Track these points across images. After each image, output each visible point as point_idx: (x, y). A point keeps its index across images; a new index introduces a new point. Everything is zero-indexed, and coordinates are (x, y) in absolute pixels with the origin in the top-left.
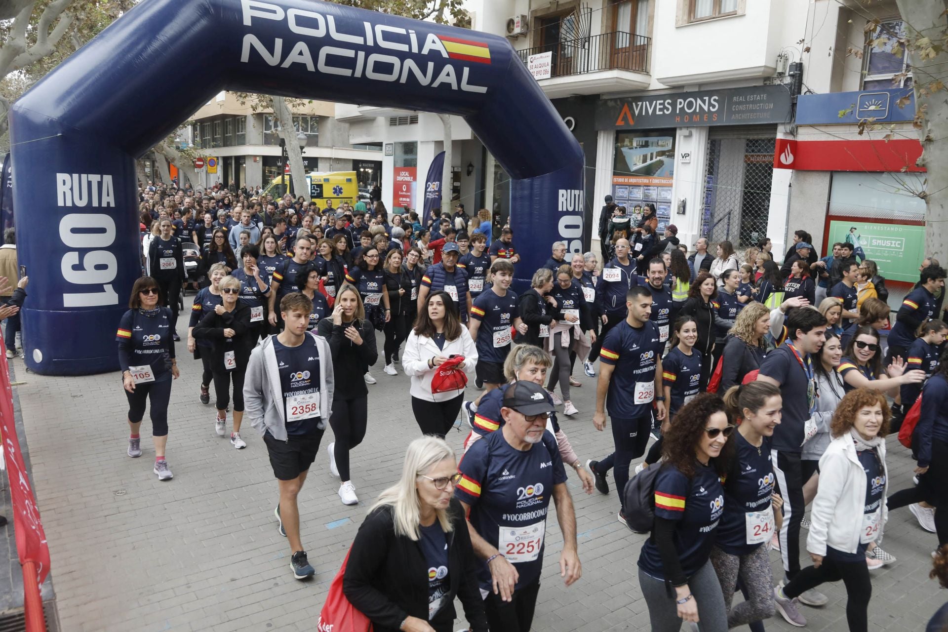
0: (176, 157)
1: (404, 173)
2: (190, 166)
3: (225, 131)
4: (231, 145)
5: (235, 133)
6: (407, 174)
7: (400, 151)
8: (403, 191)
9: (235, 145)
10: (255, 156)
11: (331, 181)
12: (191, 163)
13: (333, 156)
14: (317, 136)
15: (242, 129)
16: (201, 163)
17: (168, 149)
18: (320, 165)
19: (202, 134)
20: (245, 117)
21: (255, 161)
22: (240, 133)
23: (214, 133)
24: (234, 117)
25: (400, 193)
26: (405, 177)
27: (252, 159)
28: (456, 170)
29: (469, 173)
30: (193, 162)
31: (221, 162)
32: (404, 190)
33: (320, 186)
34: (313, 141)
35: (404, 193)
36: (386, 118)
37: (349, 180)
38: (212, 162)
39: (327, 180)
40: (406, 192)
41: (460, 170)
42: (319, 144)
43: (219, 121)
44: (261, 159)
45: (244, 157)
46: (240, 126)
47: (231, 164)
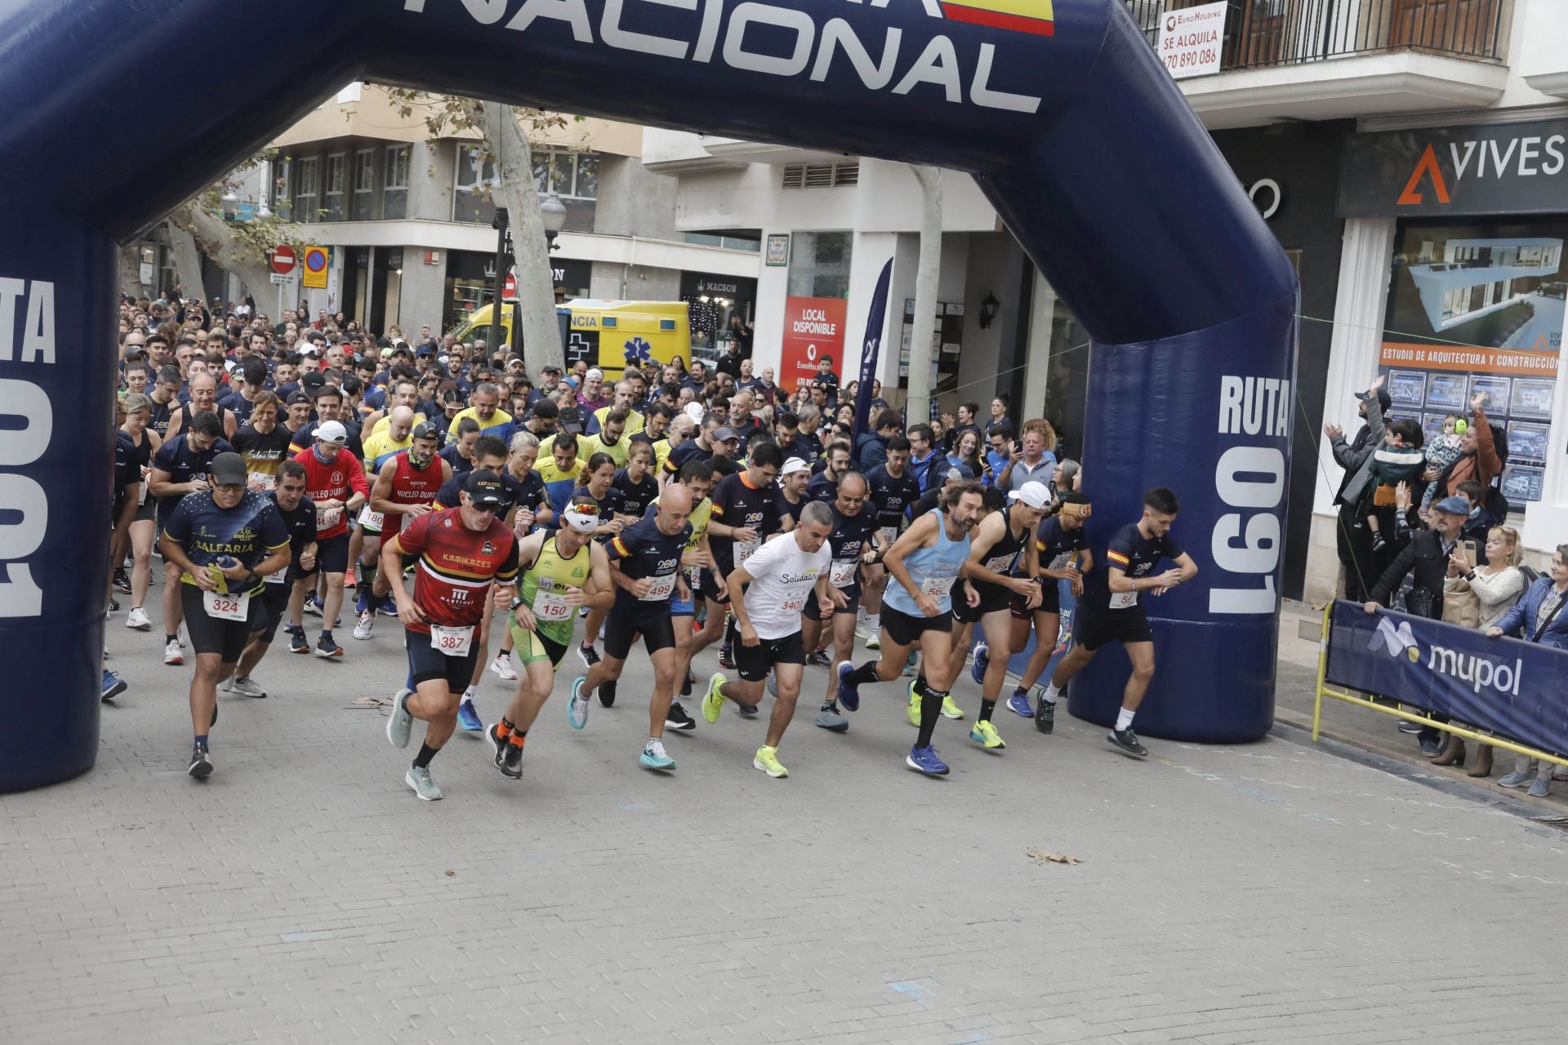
0: (224, 240)
1: (812, 312)
2: (257, 266)
3: (355, 180)
4: (368, 217)
5: (382, 186)
6: (821, 316)
7: (805, 255)
8: (806, 361)
9: (379, 219)
10: (430, 250)
11: (620, 326)
12: (261, 257)
13: (633, 260)
14: (592, 206)
15: (400, 176)
16: (288, 260)
17: (205, 218)
18: (596, 280)
19: (296, 186)
20: (412, 144)
21: (428, 262)
22: (394, 188)
23: (326, 183)
24: (382, 144)
25: (800, 365)
26: (815, 324)
27: (422, 256)
28: (950, 310)
29: (985, 321)
30: (268, 256)
31: (339, 261)
32: (811, 357)
33: (592, 337)
34: (581, 218)
35: (810, 366)
36: (775, 166)
37: (669, 325)
38: (317, 260)
39: (610, 322)
40: (816, 362)
41: (961, 311)
42: (597, 226)
43: (342, 154)
44: (444, 259)
45: (400, 250)
46: (395, 168)
47: (366, 268)
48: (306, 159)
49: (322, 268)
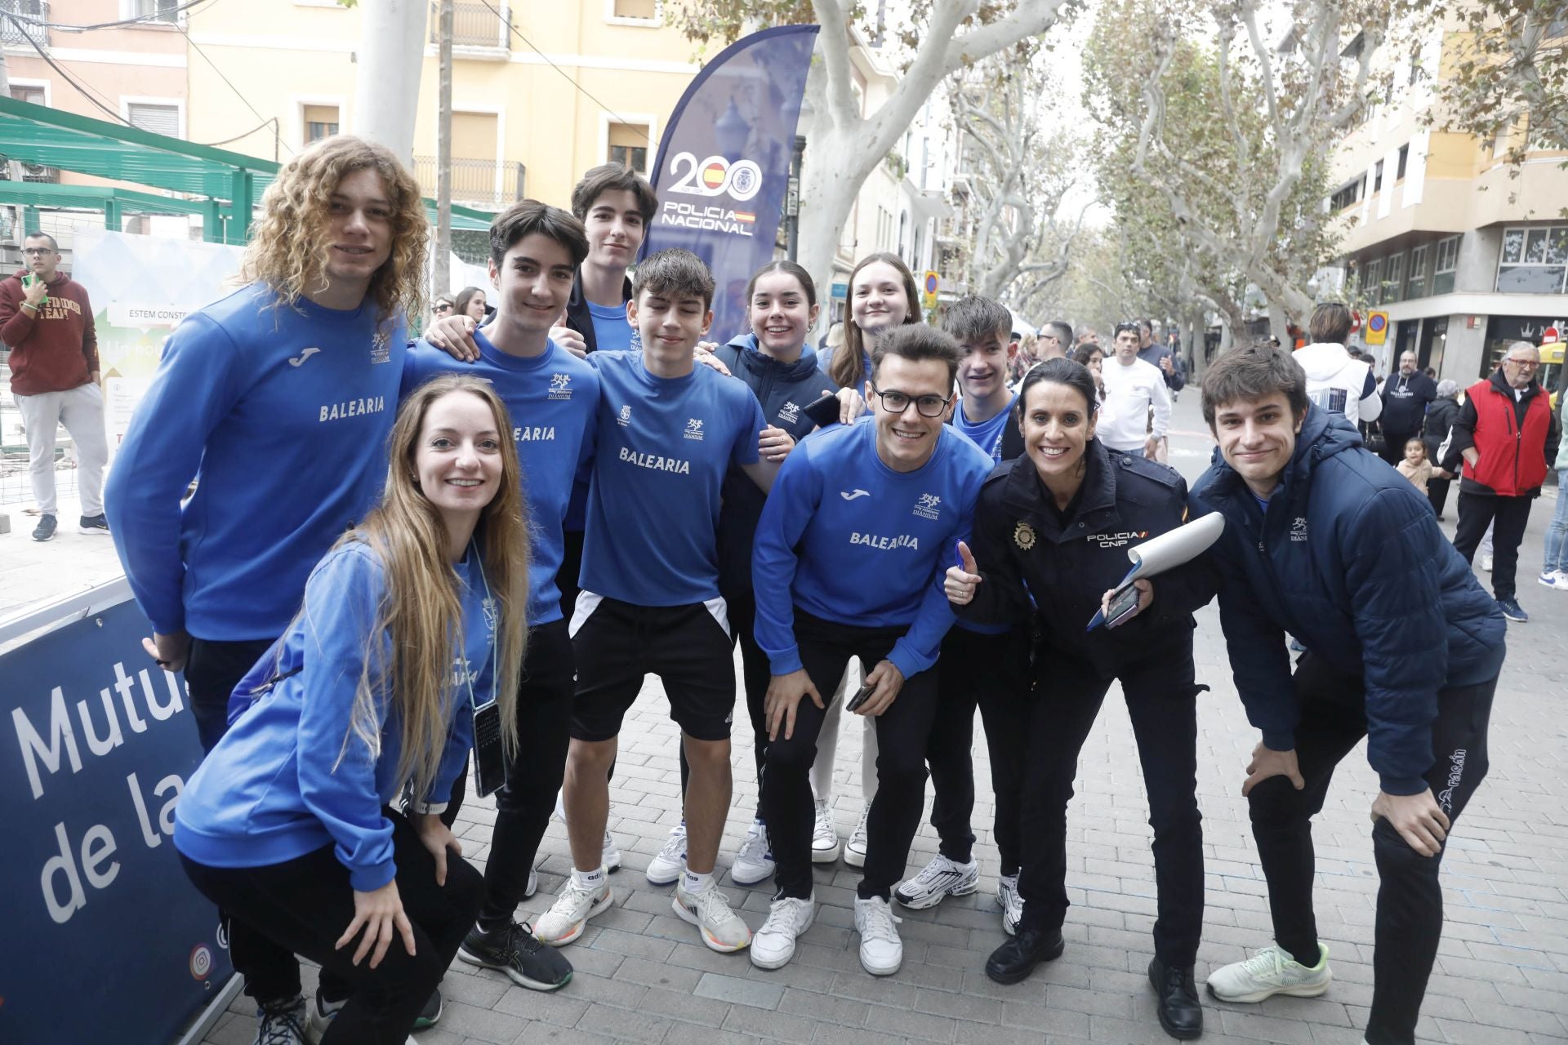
3: (1410, 272)
4: (1420, 296)
5: (1433, 272)
9: (1429, 295)
10: (1472, 317)
15: (1450, 262)
17: (1292, 293)
19: (1363, 283)
20: (1463, 234)
21: (1471, 326)
22: (1445, 271)
23: (1387, 277)
24: (1436, 236)
27: (1465, 322)
31: (1393, 329)
43: (1400, 254)
44: (1485, 323)
45: (1445, 319)
46: (1445, 259)
47: (1414, 336)
48: (1372, 263)
49: (1381, 328)
